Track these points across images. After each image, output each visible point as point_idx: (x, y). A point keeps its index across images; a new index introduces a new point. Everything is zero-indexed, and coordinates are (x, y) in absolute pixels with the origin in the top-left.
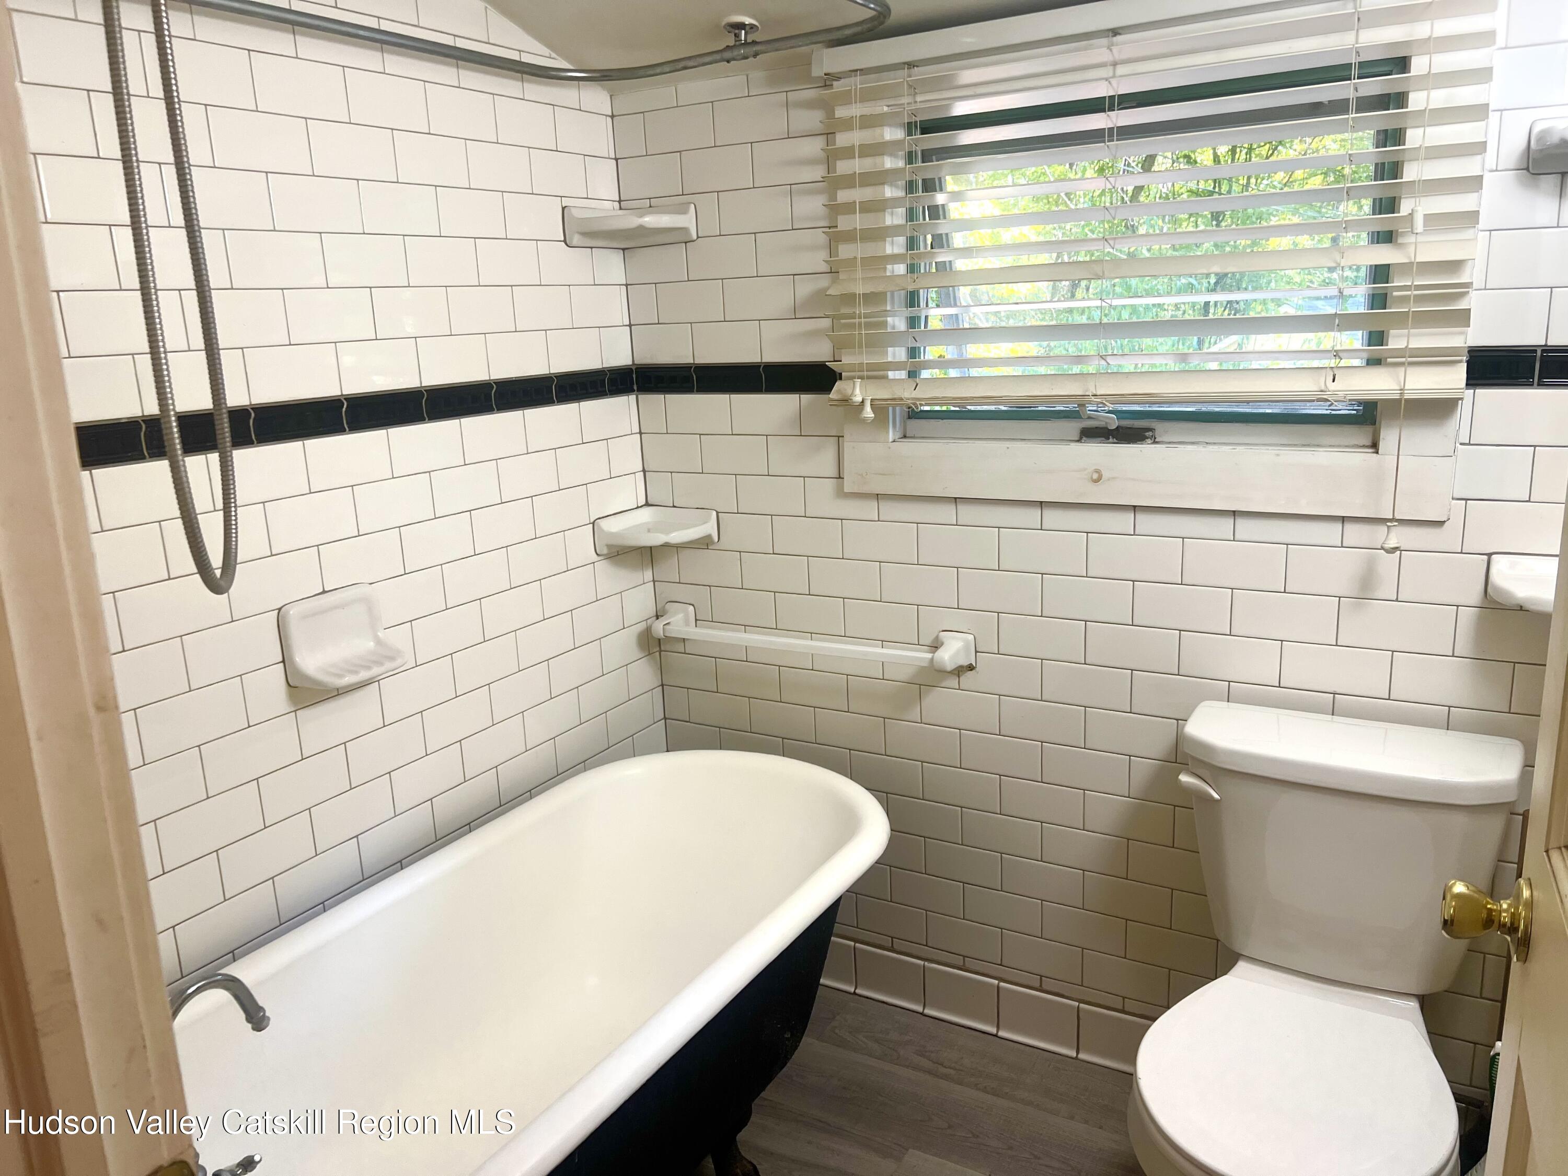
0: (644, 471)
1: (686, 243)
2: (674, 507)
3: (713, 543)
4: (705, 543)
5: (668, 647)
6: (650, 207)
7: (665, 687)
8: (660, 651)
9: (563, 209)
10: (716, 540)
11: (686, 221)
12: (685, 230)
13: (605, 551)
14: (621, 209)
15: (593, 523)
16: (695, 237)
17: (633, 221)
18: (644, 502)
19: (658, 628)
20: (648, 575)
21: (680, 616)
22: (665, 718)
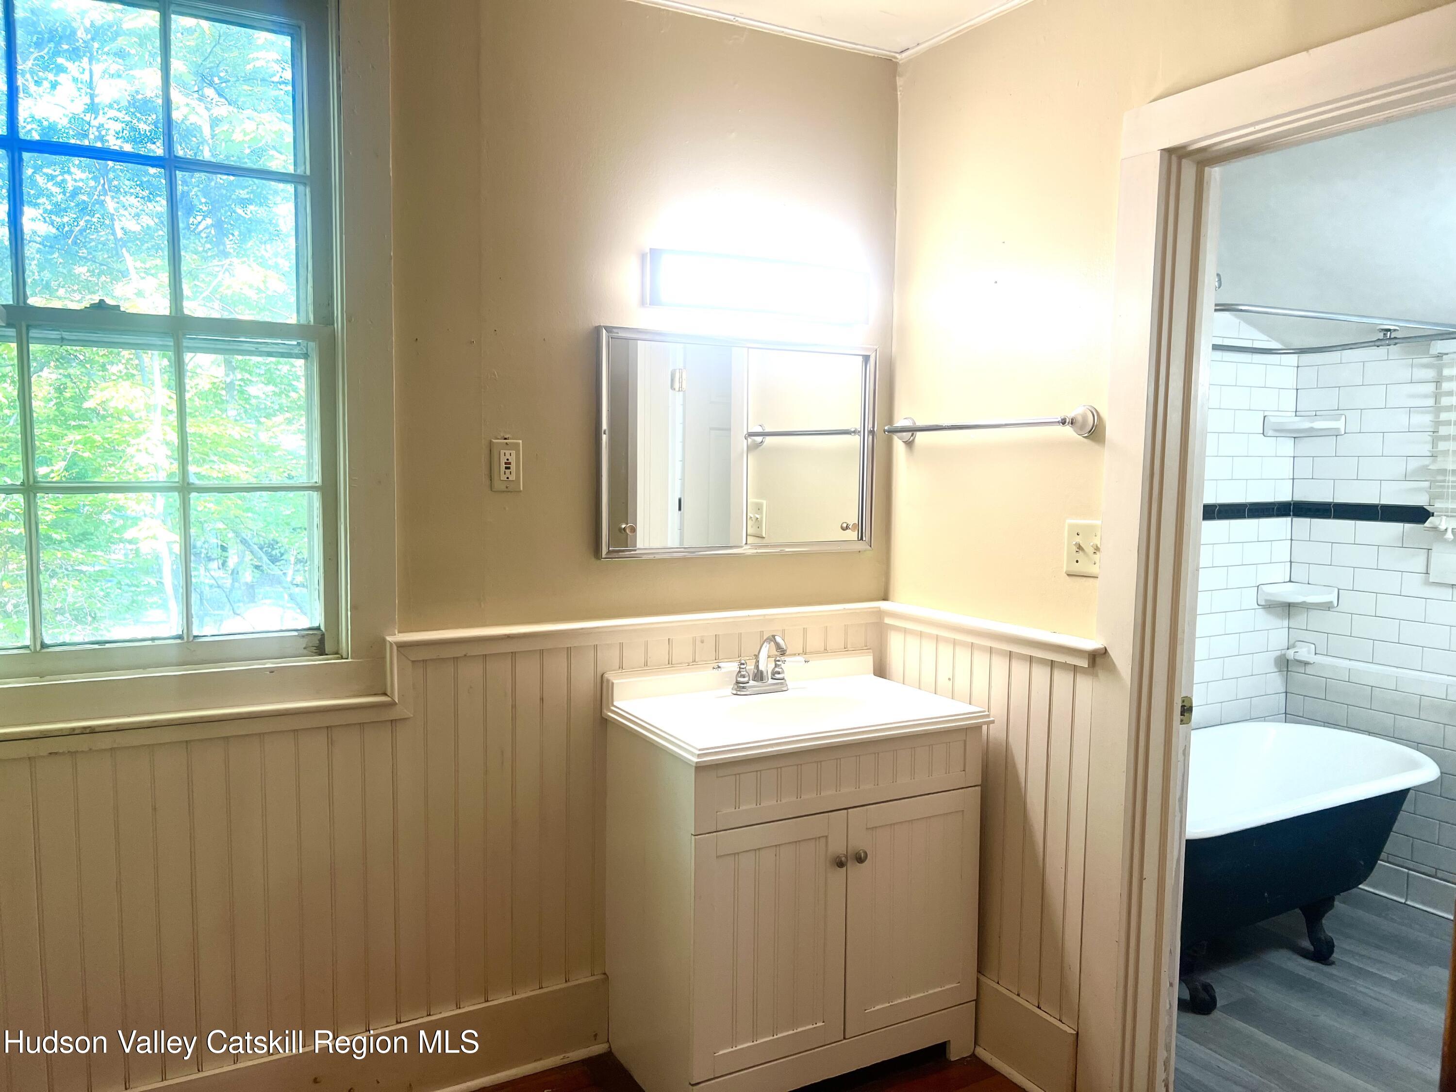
0: (1291, 562)
1: (1337, 436)
2: (1309, 584)
3: (1334, 607)
4: (1327, 607)
5: (1294, 669)
6: (1316, 415)
7: (1288, 694)
8: (1288, 671)
9: (1265, 417)
10: (1336, 605)
11: (1340, 425)
12: (1338, 429)
13: (1263, 603)
14: (1296, 416)
15: (1258, 586)
16: (1343, 433)
17: (1306, 425)
18: (1288, 580)
19: (1290, 654)
20: (1285, 623)
21: (1305, 650)
22: (1286, 713)
